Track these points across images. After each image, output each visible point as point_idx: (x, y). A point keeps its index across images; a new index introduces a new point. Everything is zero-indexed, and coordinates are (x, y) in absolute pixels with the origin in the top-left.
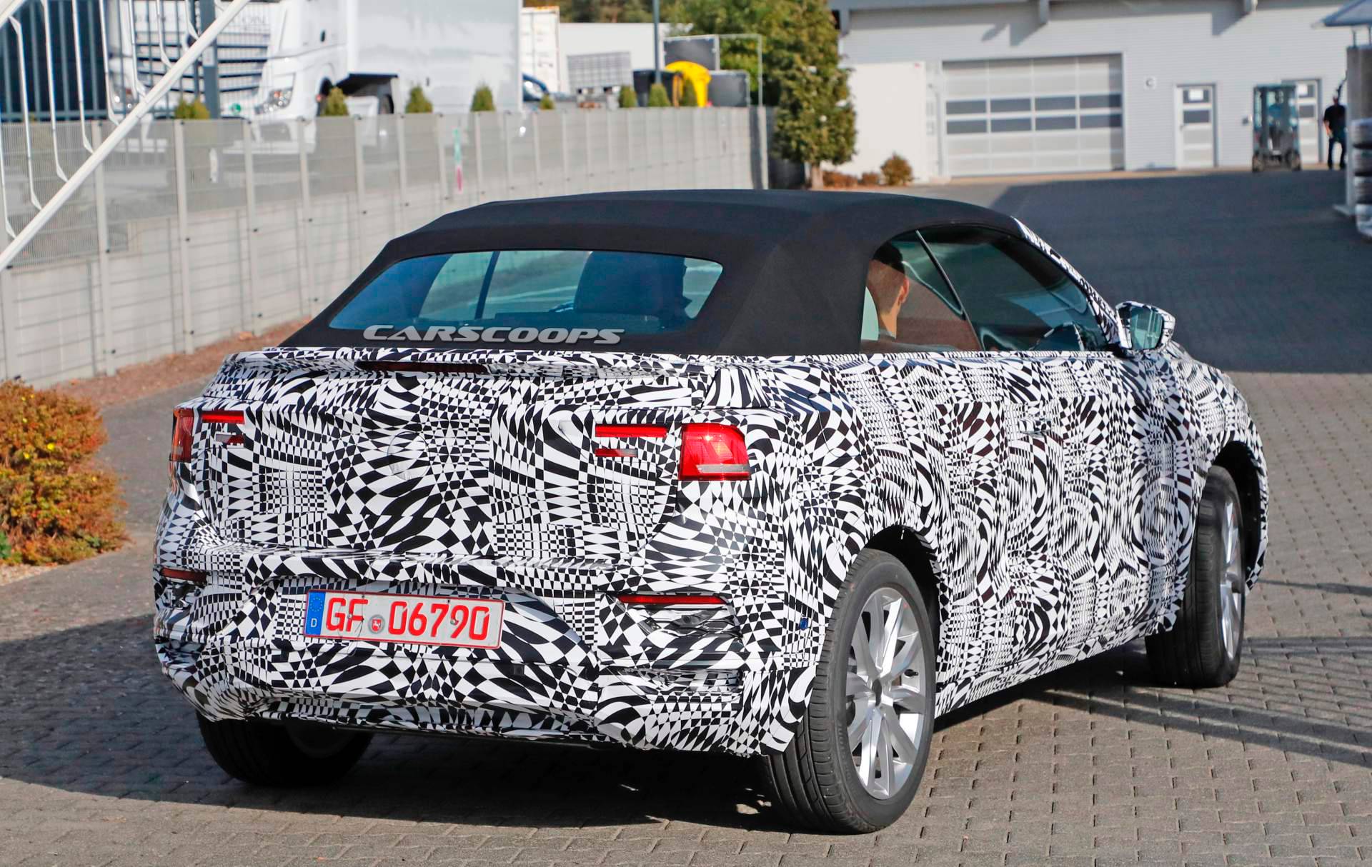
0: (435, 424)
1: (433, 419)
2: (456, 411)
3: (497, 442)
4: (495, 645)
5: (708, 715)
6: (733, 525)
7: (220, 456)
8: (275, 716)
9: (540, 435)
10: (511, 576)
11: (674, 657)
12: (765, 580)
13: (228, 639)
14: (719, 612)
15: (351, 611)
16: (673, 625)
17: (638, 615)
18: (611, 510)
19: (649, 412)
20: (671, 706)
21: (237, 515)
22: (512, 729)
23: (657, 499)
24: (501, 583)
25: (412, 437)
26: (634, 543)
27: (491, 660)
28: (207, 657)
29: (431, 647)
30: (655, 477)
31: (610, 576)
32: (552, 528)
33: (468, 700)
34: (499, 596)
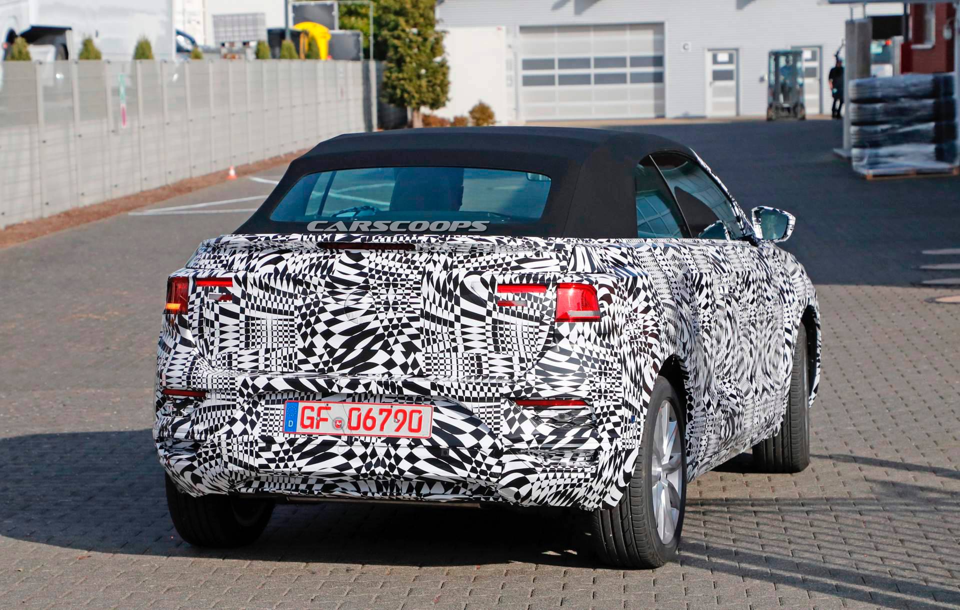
0: (380, 285)
1: (379, 282)
2: (396, 276)
3: (426, 297)
4: (428, 436)
5: (575, 481)
6: (591, 352)
7: (213, 310)
8: (250, 491)
9: (458, 292)
10: (441, 388)
11: (554, 442)
12: (611, 389)
13: (224, 437)
14: (583, 411)
15: (319, 415)
16: (553, 421)
17: (529, 413)
18: (508, 343)
19: (533, 276)
20: (551, 475)
21: (226, 351)
22: (430, 494)
23: (540, 334)
24: (434, 393)
25: (363, 294)
26: (524, 365)
27: (425, 446)
28: (207, 449)
29: (380, 438)
30: (540, 320)
31: (512, 387)
32: (466, 355)
33: (407, 474)
34: (429, 403)
